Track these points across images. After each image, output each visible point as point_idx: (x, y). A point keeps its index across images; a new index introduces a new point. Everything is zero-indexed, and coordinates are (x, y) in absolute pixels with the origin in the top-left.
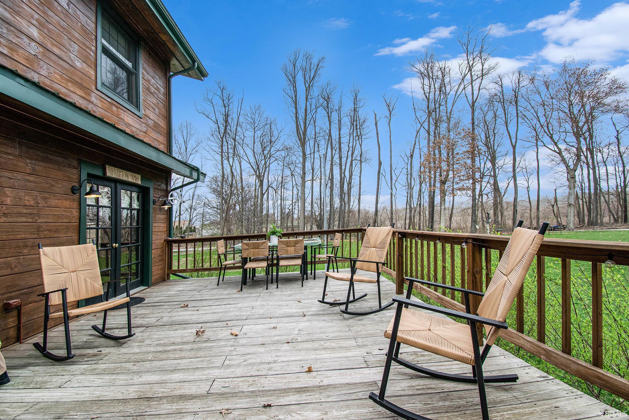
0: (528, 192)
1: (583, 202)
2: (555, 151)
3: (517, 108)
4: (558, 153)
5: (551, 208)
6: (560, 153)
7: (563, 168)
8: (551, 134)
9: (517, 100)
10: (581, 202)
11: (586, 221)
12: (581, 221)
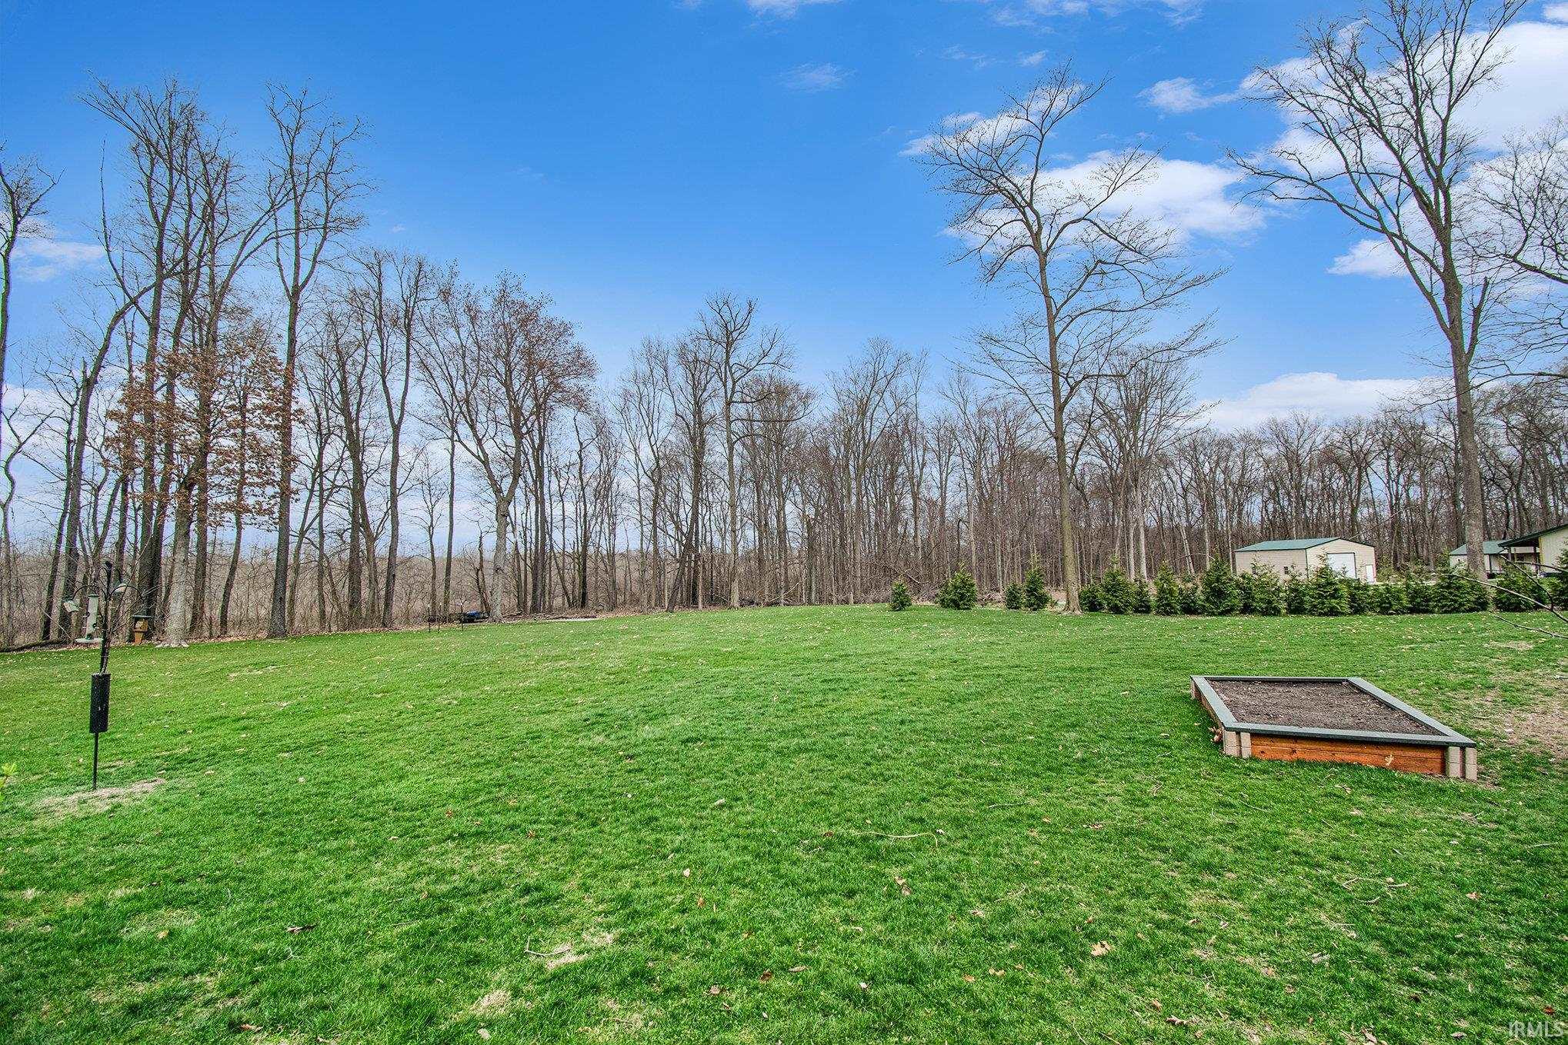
0: (431, 537)
1: (526, 564)
2: (478, 457)
3: (408, 341)
4: (483, 462)
5: (473, 574)
6: (486, 463)
7: (489, 494)
8: (472, 420)
9: (409, 325)
10: (522, 564)
11: (529, 604)
12: (521, 604)
